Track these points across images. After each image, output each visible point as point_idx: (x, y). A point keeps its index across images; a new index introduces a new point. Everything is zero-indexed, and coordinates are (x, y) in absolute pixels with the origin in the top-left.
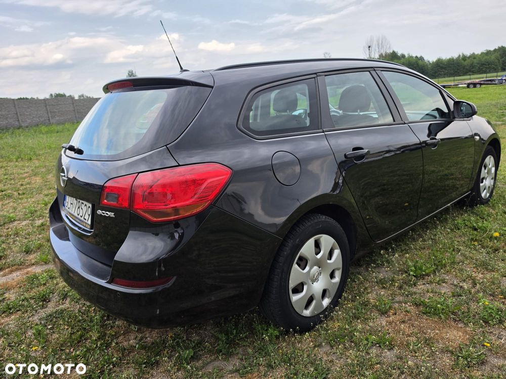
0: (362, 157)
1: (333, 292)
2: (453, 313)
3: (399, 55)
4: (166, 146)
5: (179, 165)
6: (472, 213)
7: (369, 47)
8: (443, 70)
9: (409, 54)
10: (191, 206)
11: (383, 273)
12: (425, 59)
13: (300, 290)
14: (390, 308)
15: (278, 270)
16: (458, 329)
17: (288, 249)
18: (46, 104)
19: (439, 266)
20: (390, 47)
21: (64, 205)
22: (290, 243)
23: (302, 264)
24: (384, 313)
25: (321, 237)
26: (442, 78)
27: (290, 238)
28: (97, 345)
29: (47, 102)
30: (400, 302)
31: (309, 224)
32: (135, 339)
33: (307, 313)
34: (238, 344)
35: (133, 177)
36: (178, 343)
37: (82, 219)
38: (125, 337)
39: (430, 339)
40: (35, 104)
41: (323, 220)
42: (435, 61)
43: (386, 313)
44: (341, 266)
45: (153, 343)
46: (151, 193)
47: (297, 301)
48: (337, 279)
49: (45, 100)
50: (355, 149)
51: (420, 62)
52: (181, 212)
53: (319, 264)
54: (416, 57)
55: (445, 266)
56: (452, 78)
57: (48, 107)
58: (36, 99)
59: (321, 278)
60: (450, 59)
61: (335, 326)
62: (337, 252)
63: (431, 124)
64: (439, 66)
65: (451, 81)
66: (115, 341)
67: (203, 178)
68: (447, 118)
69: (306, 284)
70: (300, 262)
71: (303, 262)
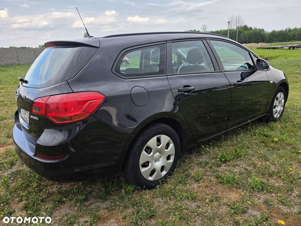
0: (189, 91)
1: (168, 168)
2: (237, 184)
3: (248, 27)
4: (67, 81)
5: (73, 92)
6: (267, 126)
7: (229, 22)
8: (276, 38)
9: (255, 28)
10: (78, 115)
11: (204, 159)
12: (265, 31)
13: (147, 166)
14: (201, 179)
15: (133, 154)
16: (237, 193)
17: (139, 142)
18: (34, 51)
19: (238, 156)
20: (243, 22)
21: (20, 112)
22: (141, 139)
23: (149, 151)
24: (197, 181)
25: (161, 136)
26: (275, 42)
27: (141, 136)
28: (35, 190)
29: (35, 50)
30: (208, 176)
31: (154, 128)
32: (56, 188)
33: (151, 179)
34: (112, 194)
35: (47, 98)
36: (78, 192)
37: (26, 120)
38: (51, 187)
39: (219, 197)
40: (28, 51)
41: (163, 126)
42: (271, 32)
43: (198, 181)
44: (174, 153)
45: (65, 191)
46: (57, 108)
47: (144, 172)
48: (171, 160)
49: (36, 48)
50: (185, 87)
51: (262, 32)
52: (73, 119)
53: (160, 151)
54: (259, 29)
55: (241, 156)
56: (280, 43)
57: (36, 53)
58: (31, 48)
59: (161, 159)
60: (280, 31)
61: (168, 186)
62: (172, 145)
63: (242, 73)
64: (273, 35)
65: (280, 45)
66: (45, 189)
67: (86, 100)
68: (252, 69)
69: (150, 162)
70: (147, 150)
71: (149, 150)
